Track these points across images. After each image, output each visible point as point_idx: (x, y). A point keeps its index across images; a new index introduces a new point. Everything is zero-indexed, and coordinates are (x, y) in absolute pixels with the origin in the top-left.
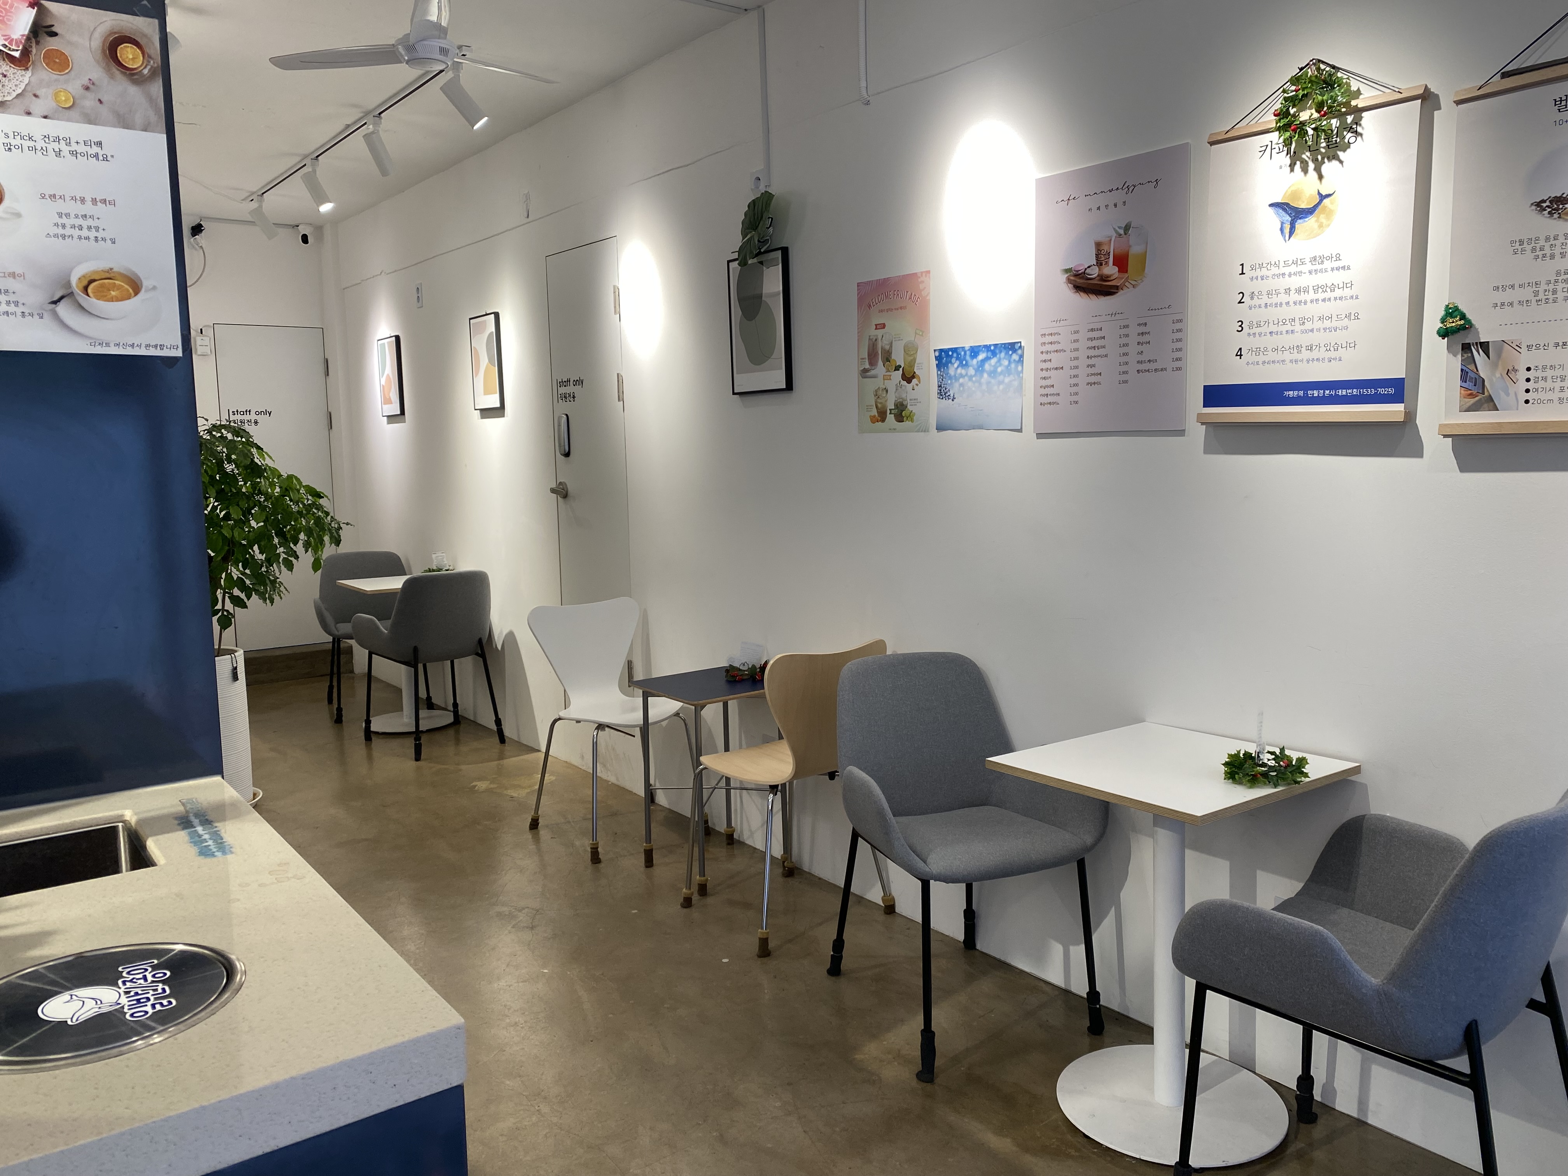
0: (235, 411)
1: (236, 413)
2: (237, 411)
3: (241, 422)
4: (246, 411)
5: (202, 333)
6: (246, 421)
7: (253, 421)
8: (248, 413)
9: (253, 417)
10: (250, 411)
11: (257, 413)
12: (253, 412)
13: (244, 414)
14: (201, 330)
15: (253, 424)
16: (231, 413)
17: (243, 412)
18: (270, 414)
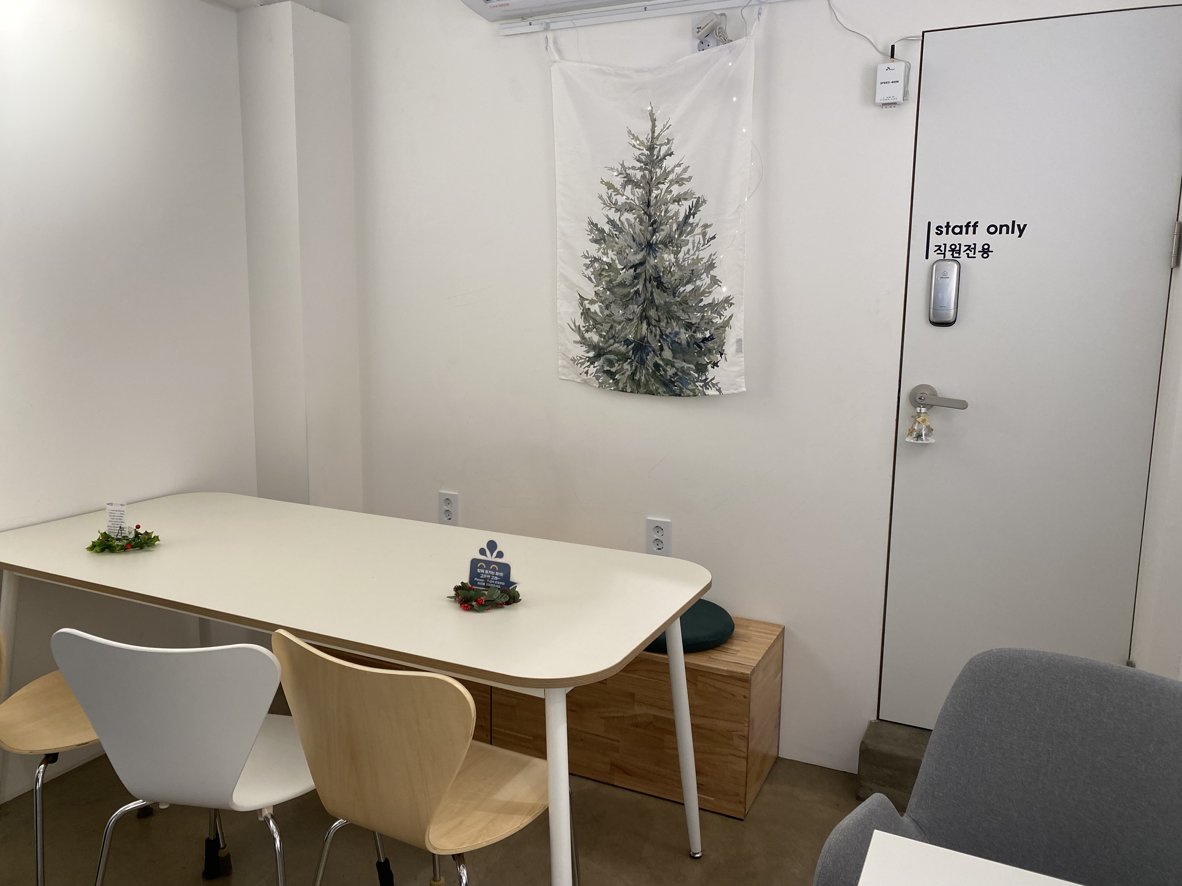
0: (944, 225)
1: (944, 230)
2: (948, 226)
3: (953, 250)
4: (968, 226)
5: (892, 56)
6: (963, 248)
7: (979, 248)
8: (971, 229)
9: (981, 238)
10: (975, 226)
11: (992, 229)
12: (982, 229)
13: (961, 233)
14: (893, 47)
15: (978, 255)
16: (933, 230)
17: (961, 227)
18: (1021, 232)
